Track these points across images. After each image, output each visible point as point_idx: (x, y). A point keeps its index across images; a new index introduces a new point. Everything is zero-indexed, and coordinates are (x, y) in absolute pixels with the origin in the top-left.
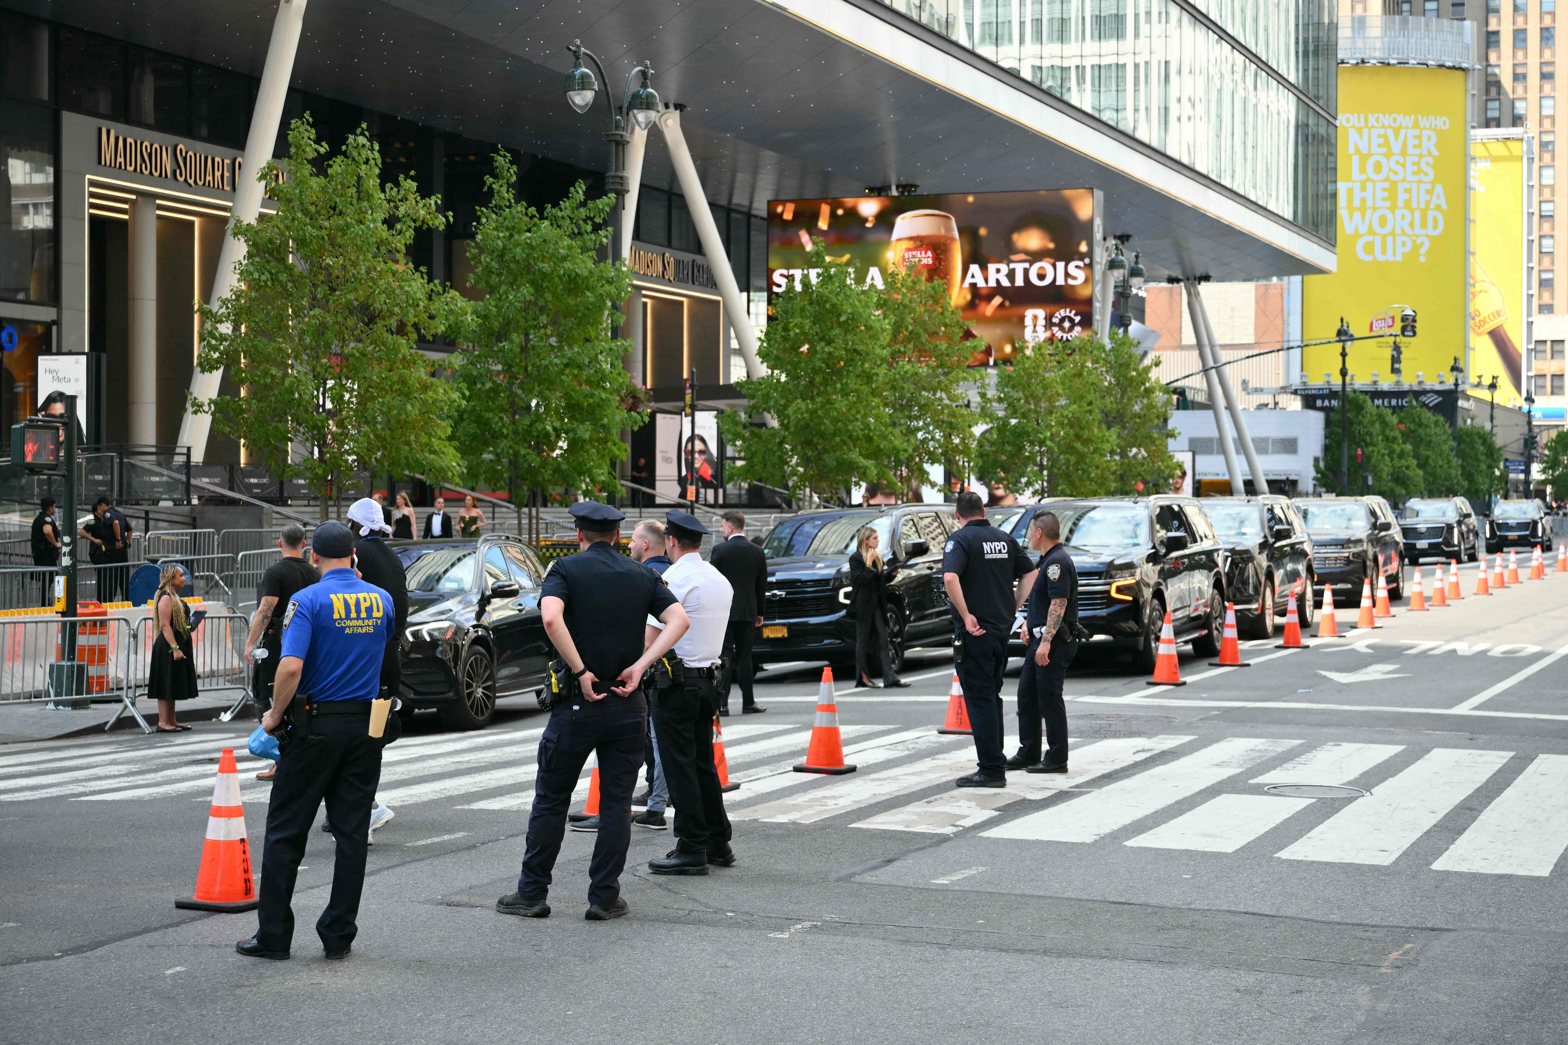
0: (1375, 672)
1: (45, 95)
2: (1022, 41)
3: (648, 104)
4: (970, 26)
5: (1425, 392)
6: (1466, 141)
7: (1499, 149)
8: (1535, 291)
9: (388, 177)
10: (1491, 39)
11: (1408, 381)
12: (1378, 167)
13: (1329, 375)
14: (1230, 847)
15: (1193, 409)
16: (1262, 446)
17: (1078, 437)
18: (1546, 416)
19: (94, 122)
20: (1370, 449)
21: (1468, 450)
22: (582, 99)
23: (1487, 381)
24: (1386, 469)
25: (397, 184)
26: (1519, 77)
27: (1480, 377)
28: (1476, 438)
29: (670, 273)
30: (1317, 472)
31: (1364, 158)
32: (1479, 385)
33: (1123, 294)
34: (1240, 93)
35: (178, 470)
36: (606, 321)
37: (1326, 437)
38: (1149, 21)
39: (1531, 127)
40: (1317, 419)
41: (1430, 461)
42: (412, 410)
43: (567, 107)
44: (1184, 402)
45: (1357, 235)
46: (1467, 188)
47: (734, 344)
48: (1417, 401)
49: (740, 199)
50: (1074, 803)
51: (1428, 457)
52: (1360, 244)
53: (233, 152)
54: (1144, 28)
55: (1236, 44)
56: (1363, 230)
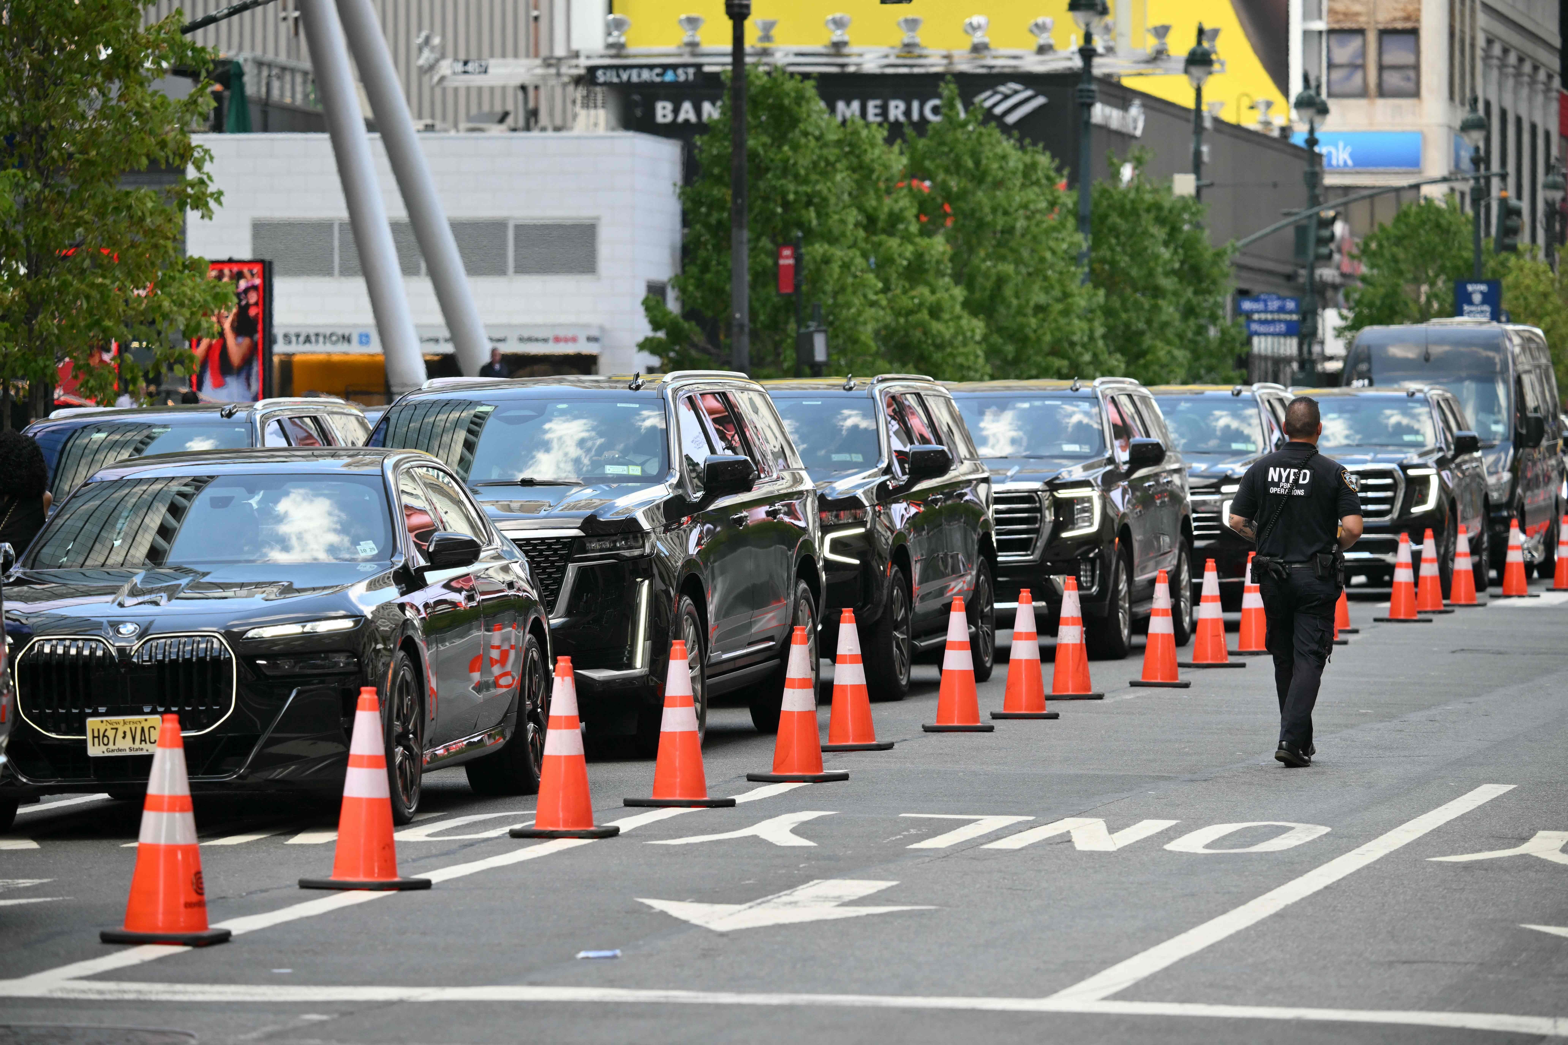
0: (816, 901)
5: (992, 79)
11: (941, 42)
13: (692, 22)
15: (265, 128)
16: (484, 246)
18: (1363, 159)
20: (819, 249)
21: (1124, 261)
23: (1181, 45)
27: (1162, 32)
28: (1147, 220)
30: (656, 325)
32: (1155, 56)
37: (687, 220)
40: (656, 160)
41: (1008, 291)
44: (238, 105)
48: (968, 104)
51: (1001, 281)
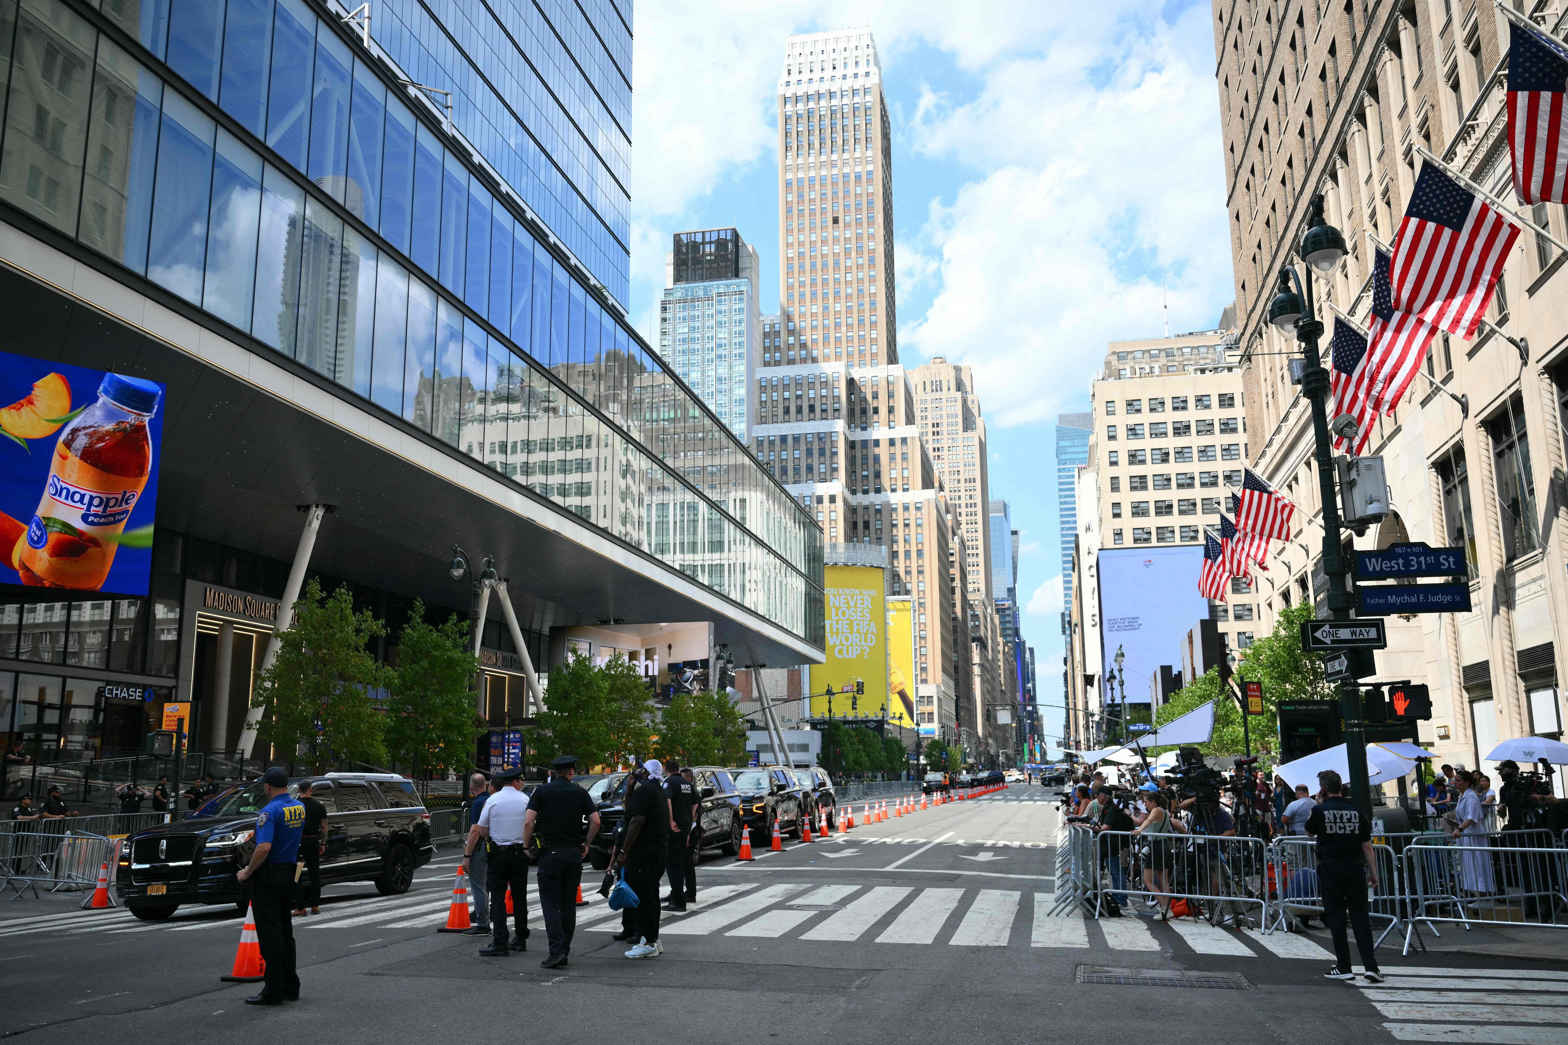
0: (847, 853)
1: (178, 571)
2: (675, 553)
3: (490, 576)
4: (650, 545)
5: (869, 721)
6: (885, 601)
7: (899, 606)
8: (918, 672)
9: (357, 609)
10: (894, 555)
11: (861, 716)
12: (844, 613)
13: (823, 712)
14: (776, 935)
15: (758, 730)
16: (792, 748)
17: (702, 742)
18: (926, 733)
19: (203, 585)
20: (843, 748)
21: (889, 749)
22: (458, 573)
23: (897, 715)
24: (851, 758)
25: (362, 613)
26: (908, 572)
27: (894, 714)
28: (893, 743)
29: (500, 663)
30: (818, 759)
31: (837, 609)
32: (894, 718)
33: (723, 672)
34: (779, 578)
35: (237, 763)
36: (466, 683)
37: (822, 743)
38: (735, 544)
39: (914, 595)
40: (817, 734)
42: (364, 727)
43: (450, 577)
44: (754, 727)
45: (835, 646)
46: (886, 624)
47: (532, 700)
48: (865, 725)
49: (535, 626)
50: (699, 916)
51: (870, 752)
52: (837, 649)
53: (276, 601)
54: (733, 547)
55: (776, 555)
56: (837, 643)
